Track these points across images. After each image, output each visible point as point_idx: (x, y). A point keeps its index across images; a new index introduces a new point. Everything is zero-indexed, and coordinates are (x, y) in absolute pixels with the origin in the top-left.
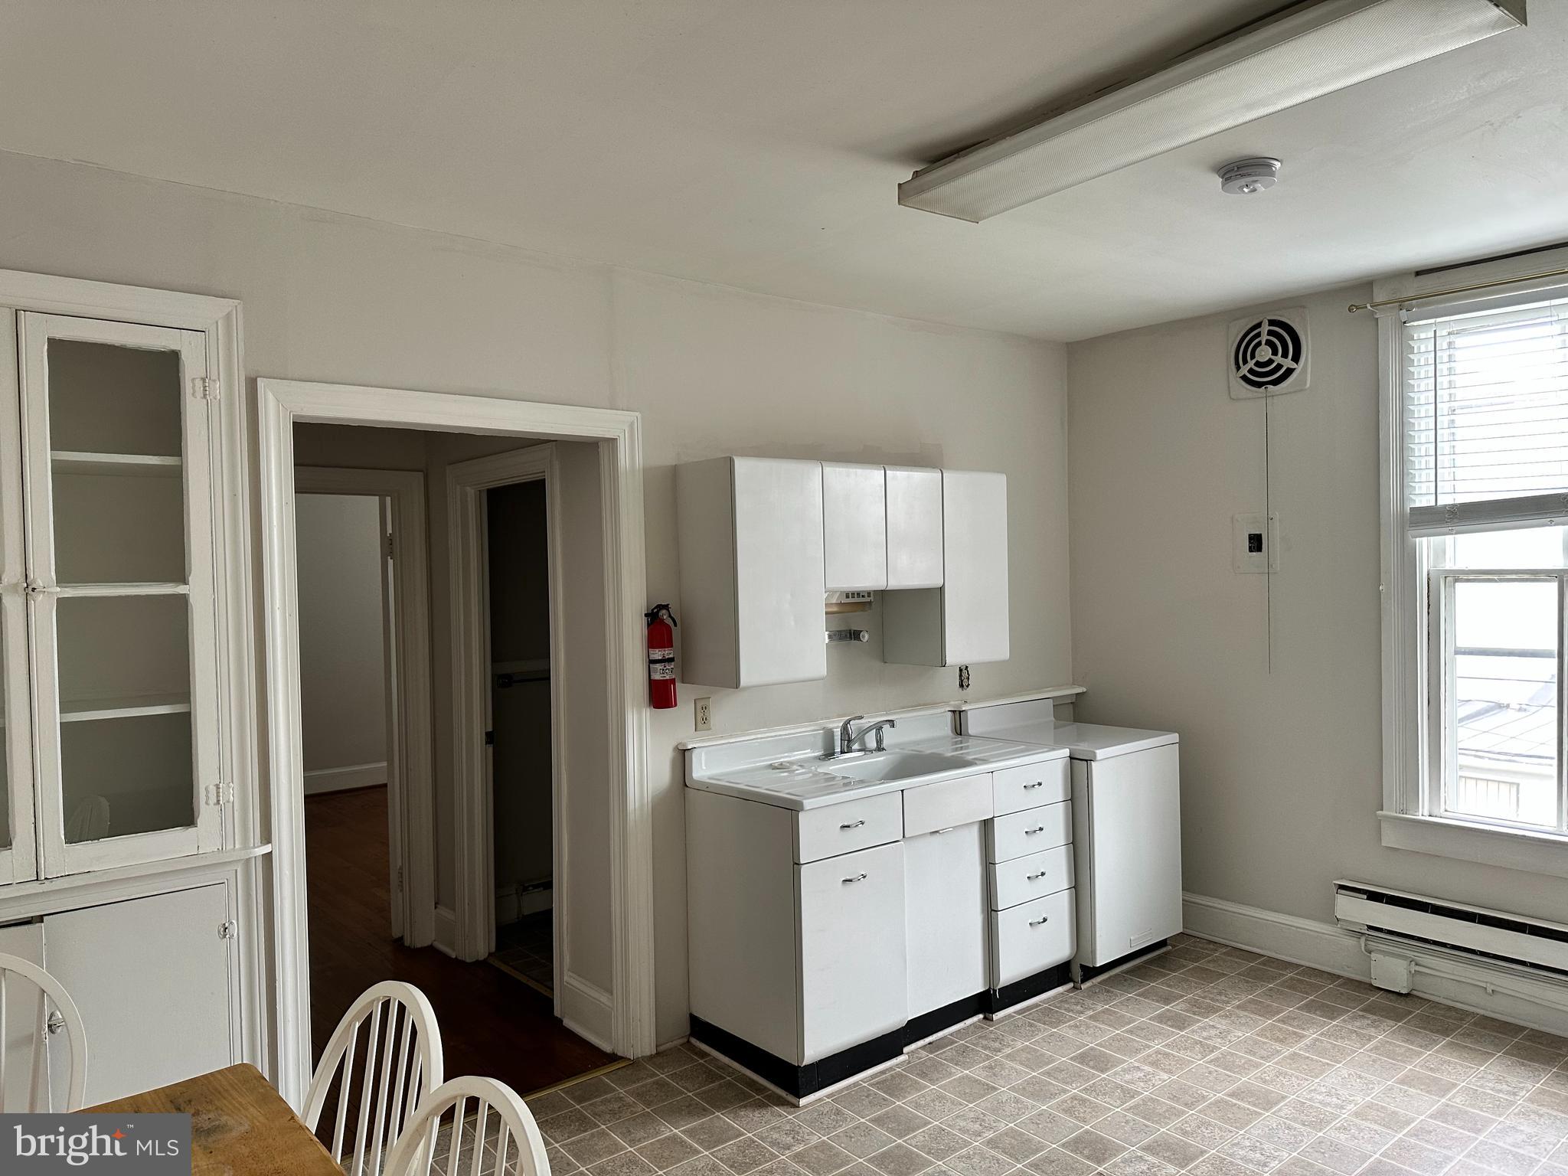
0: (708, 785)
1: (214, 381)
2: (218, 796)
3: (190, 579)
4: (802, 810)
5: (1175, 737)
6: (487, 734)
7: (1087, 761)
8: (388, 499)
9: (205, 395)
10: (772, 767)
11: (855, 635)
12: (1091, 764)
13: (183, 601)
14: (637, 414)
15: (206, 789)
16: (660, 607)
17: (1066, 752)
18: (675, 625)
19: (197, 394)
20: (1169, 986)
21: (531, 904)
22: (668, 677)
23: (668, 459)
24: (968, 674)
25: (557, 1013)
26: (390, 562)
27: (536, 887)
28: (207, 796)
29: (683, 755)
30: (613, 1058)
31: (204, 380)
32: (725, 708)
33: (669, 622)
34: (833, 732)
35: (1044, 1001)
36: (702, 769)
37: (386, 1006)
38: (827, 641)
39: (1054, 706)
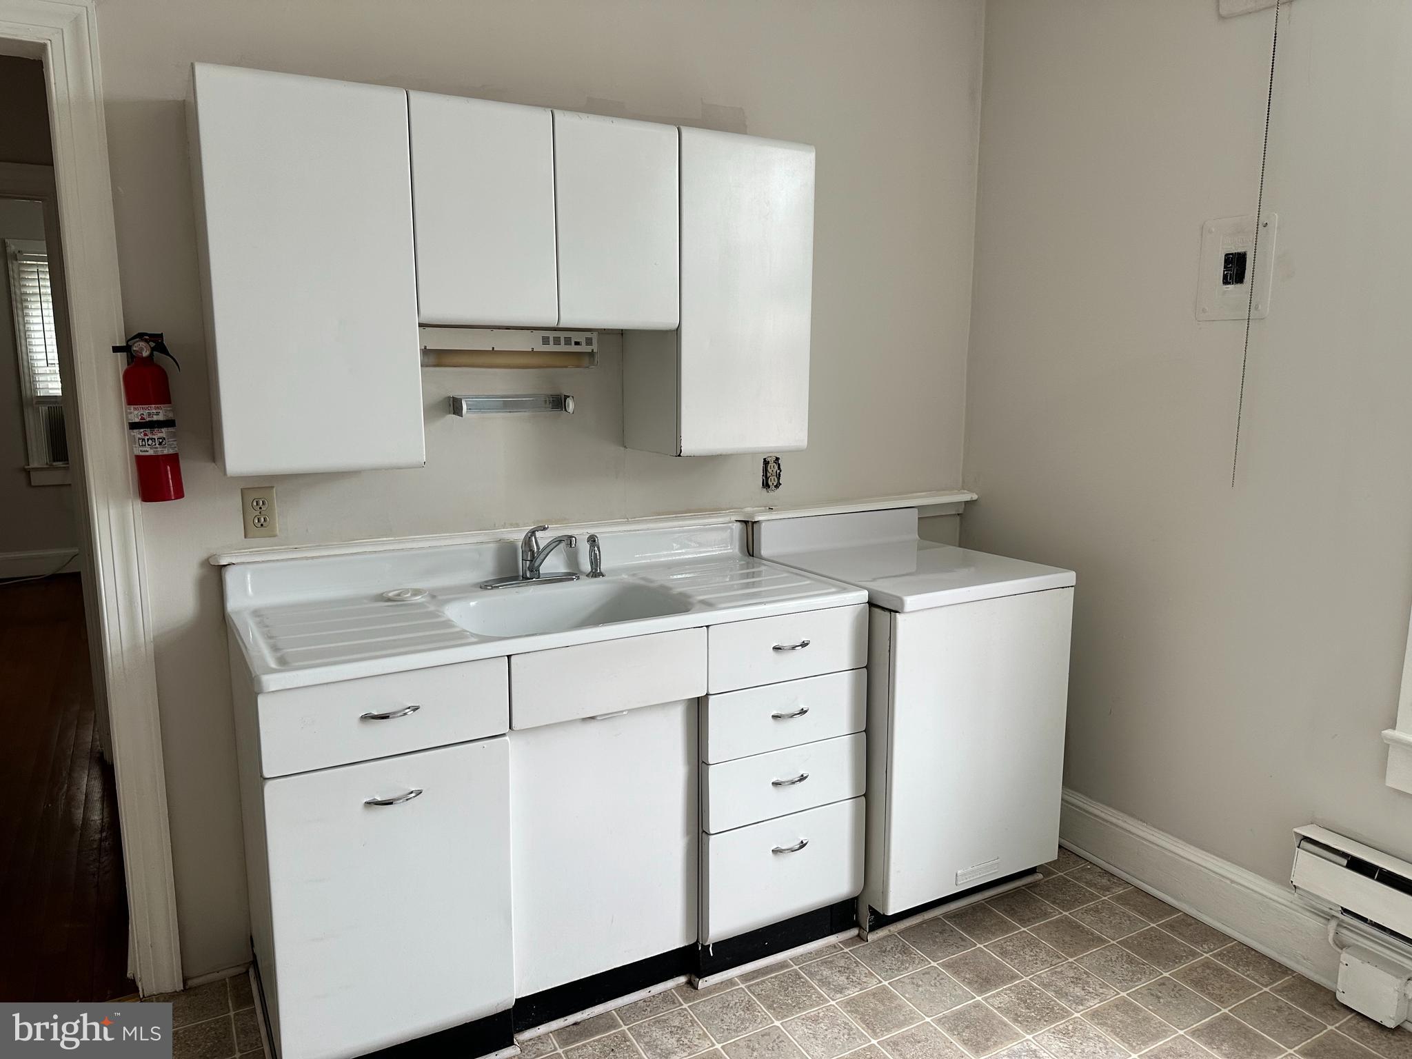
5: (1070, 577)
7: (890, 611)
10: (381, 598)
12: (895, 616)
16: (146, 337)
17: (863, 596)
20: (1004, 953)
24: (779, 468)
29: (219, 573)
32: (305, 503)
35: (795, 960)
39: (919, 518)
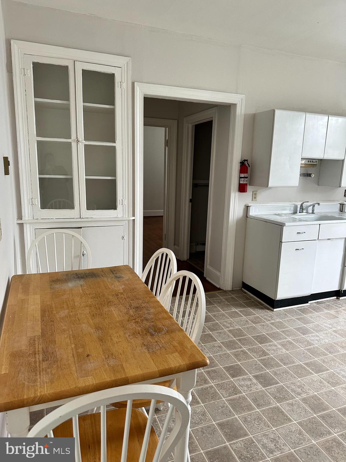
0: (254, 217)
1: (123, 83)
2: (122, 203)
3: (116, 142)
4: (285, 226)
6: (190, 199)
8: (167, 128)
9: (121, 87)
10: (275, 214)
11: (309, 175)
13: (114, 148)
14: (244, 95)
15: (120, 200)
16: (245, 160)
18: (249, 167)
19: (119, 87)
21: (199, 248)
22: (245, 183)
23: (252, 111)
25: (205, 276)
26: (167, 148)
27: (201, 244)
28: (120, 202)
29: (247, 208)
30: (219, 289)
31: (121, 82)
32: (263, 194)
33: (247, 165)
34: (297, 206)
36: (253, 213)
37: (163, 255)
38: (299, 176)
